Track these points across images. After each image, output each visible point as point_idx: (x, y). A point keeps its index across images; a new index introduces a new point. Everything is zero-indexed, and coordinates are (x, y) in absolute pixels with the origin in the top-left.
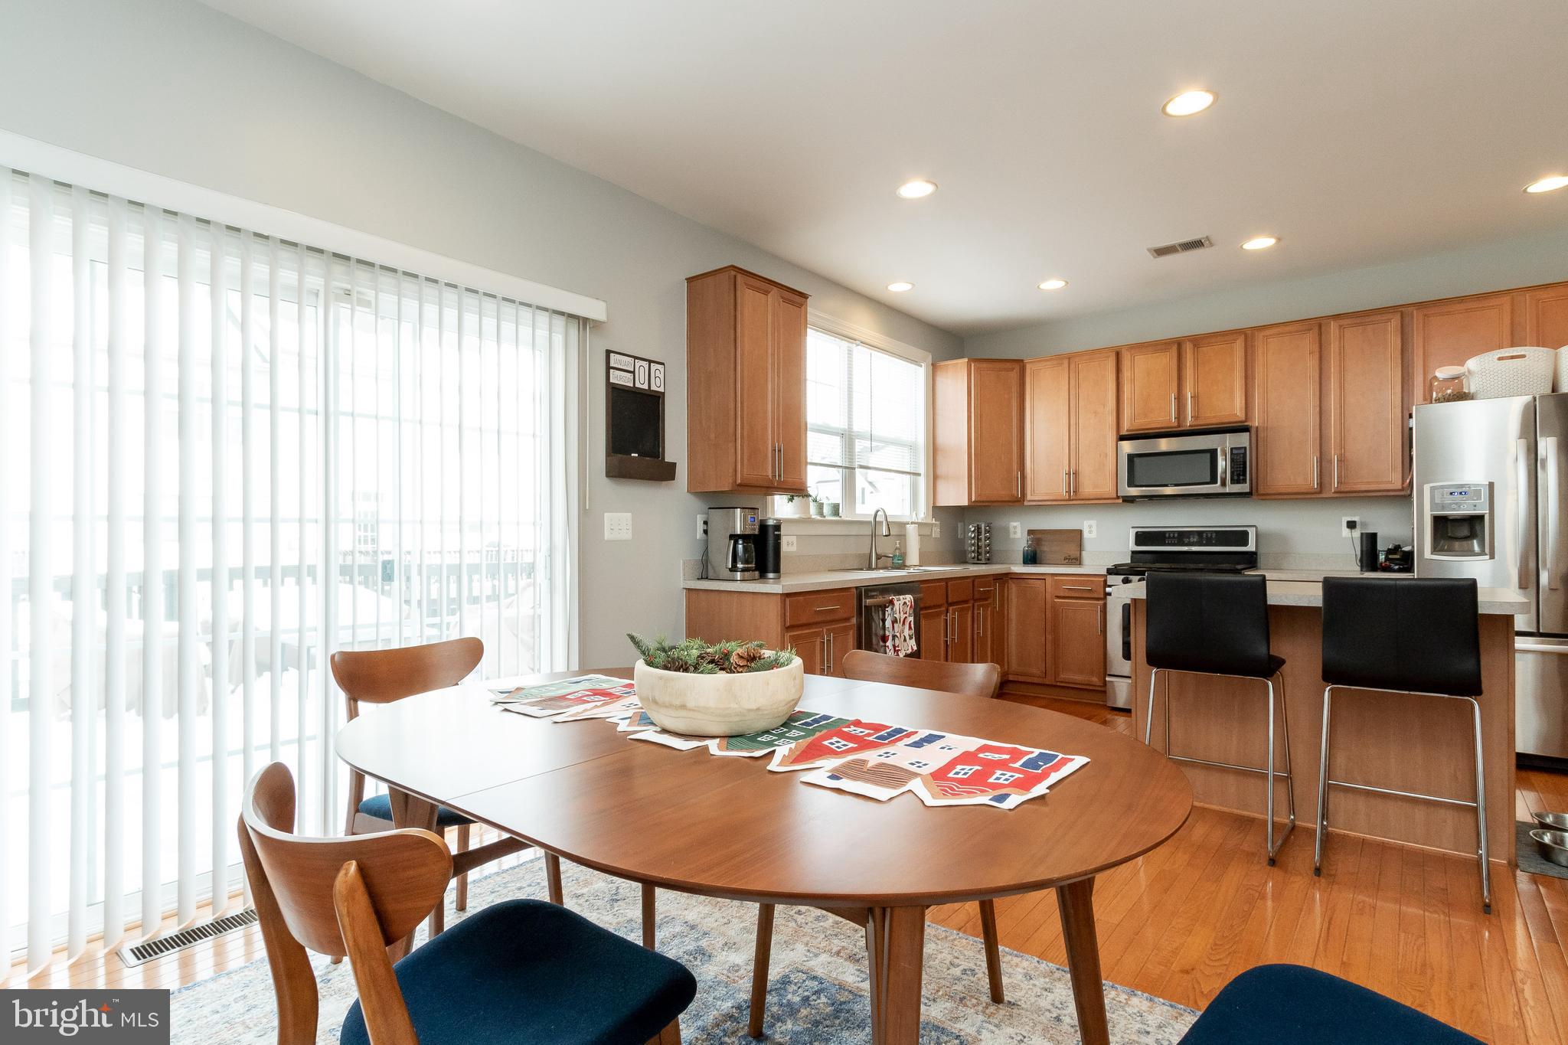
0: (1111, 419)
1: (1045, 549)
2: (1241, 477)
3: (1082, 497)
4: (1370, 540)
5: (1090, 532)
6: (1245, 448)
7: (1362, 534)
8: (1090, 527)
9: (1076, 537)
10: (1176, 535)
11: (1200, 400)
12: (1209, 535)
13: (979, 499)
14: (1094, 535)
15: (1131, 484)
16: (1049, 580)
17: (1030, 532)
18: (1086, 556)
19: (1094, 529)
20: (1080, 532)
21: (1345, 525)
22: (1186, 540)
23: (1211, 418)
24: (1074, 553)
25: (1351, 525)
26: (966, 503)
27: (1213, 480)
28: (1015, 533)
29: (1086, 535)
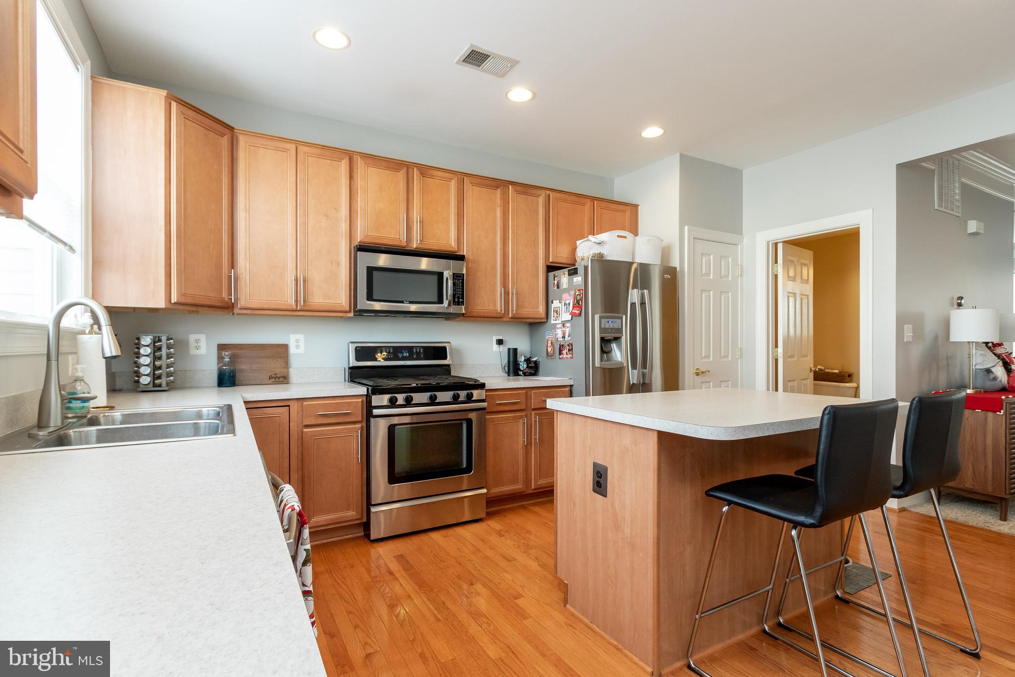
0: (344, 226)
1: (243, 367)
2: (461, 300)
3: (311, 308)
4: (514, 353)
5: (297, 347)
6: (463, 274)
7: (509, 349)
8: (297, 341)
9: (281, 352)
10: (391, 350)
11: (424, 225)
12: (418, 350)
13: (180, 301)
14: (301, 350)
15: (370, 297)
16: (294, 407)
17: (222, 347)
18: (293, 373)
19: (302, 344)
20: (285, 347)
21: (495, 342)
22: (400, 355)
23: (433, 244)
24: (279, 371)
25: (500, 342)
26: (161, 304)
27: (440, 301)
28: (197, 348)
29: (292, 350)
